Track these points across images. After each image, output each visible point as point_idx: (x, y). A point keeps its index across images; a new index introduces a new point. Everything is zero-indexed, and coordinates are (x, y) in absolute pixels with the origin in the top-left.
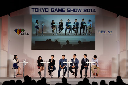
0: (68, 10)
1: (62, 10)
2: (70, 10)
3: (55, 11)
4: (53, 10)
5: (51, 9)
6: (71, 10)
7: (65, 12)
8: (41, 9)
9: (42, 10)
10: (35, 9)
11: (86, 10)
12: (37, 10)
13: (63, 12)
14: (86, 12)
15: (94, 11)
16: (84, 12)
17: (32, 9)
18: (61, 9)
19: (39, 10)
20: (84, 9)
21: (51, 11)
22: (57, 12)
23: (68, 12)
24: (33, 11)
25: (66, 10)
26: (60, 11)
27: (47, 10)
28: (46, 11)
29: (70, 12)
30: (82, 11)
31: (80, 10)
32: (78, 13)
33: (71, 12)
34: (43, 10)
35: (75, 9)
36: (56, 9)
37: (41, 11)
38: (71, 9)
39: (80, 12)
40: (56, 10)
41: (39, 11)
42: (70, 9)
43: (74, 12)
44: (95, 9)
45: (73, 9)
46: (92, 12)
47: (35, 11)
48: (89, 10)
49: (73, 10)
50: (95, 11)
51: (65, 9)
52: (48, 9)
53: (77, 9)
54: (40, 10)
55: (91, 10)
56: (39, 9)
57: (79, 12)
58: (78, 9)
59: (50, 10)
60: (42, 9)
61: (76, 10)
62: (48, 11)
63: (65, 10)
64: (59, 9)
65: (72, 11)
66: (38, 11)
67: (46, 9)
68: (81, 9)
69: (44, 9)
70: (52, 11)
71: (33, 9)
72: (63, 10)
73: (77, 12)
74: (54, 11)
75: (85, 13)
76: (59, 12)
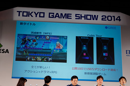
0: (77, 16)
1: (67, 16)
2: (79, 17)
3: (55, 17)
4: (52, 14)
5: (50, 13)
6: (81, 17)
7: (71, 18)
8: (32, 12)
9: (33, 14)
10: (22, 13)
11: (105, 17)
12: (25, 14)
13: (68, 18)
14: (106, 20)
15: (118, 20)
16: (102, 20)
17: (17, 12)
18: (65, 14)
19: (29, 14)
20: (102, 16)
21: (49, 17)
22: (59, 18)
23: (76, 19)
24: (19, 15)
25: (73, 17)
26: (63, 18)
27: (42, 15)
28: (40, 16)
29: (79, 19)
30: (100, 18)
31: (96, 18)
32: (92, 21)
33: (81, 19)
34: (36, 15)
35: (87, 15)
36: (57, 14)
37: (32, 16)
38: (81, 15)
39: (97, 19)
40: (57, 16)
41: (29, 16)
42: (79, 15)
43: (86, 20)
44: (119, 17)
45: (85, 15)
46: (114, 20)
47: (23, 16)
48: (110, 18)
49: (85, 17)
50: (120, 20)
51: (71, 14)
52: (44, 13)
53: (90, 15)
54: (31, 14)
55: (113, 18)
56: (29, 12)
57: (93, 19)
58: (92, 15)
59: (47, 15)
60: (35, 13)
61: (89, 17)
62: (44, 17)
63: (71, 16)
64: (61, 14)
65: (83, 18)
66: (27, 16)
67: (40, 13)
68: (97, 16)
69: (38, 13)
70: (51, 16)
71: (19, 12)
72: (69, 15)
73: (91, 19)
74: (53, 17)
75: (104, 22)
76: (61, 18)
